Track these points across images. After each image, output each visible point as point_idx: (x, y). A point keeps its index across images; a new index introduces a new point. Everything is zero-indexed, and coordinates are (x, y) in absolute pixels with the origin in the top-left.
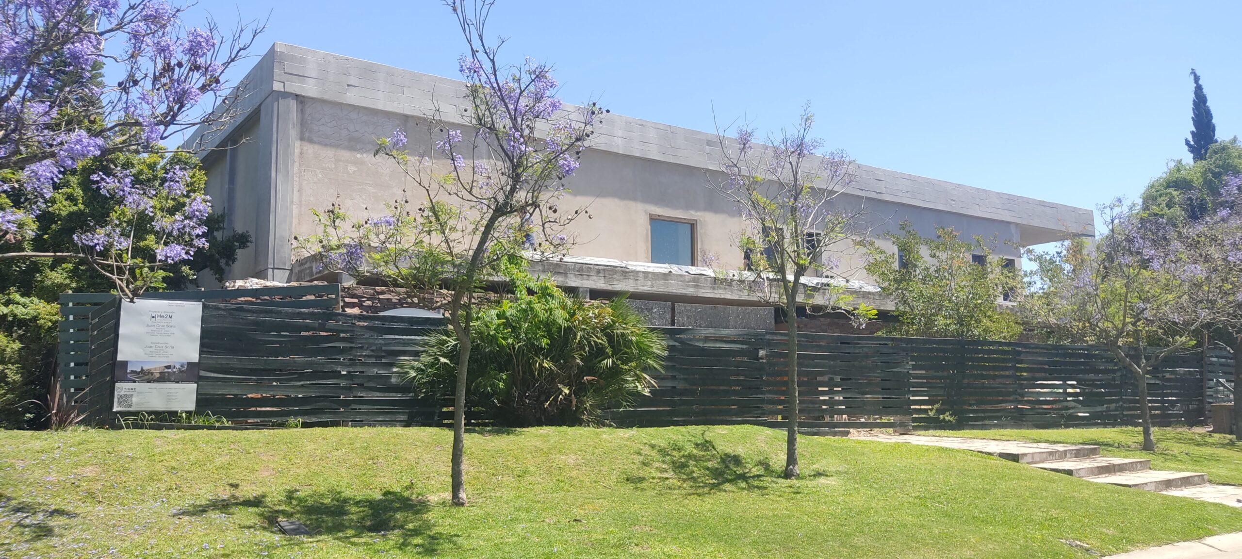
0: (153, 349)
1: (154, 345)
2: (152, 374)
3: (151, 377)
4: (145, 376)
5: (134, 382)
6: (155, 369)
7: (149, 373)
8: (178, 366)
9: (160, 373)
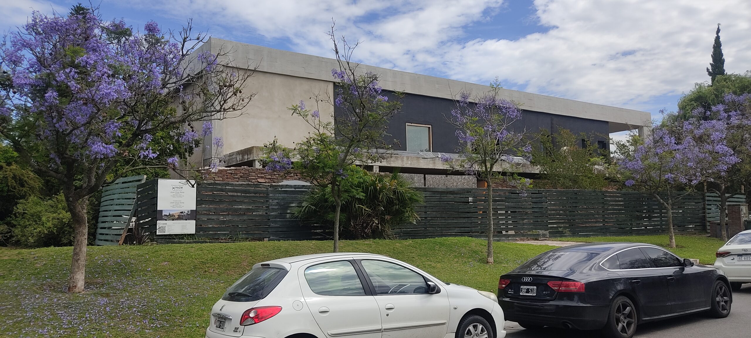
0: (174, 204)
1: (175, 202)
2: (174, 216)
3: (174, 218)
4: (171, 217)
5: (166, 220)
6: (176, 214)
7: (173, 215)
8: (186, 212)
9: (178, 215)
